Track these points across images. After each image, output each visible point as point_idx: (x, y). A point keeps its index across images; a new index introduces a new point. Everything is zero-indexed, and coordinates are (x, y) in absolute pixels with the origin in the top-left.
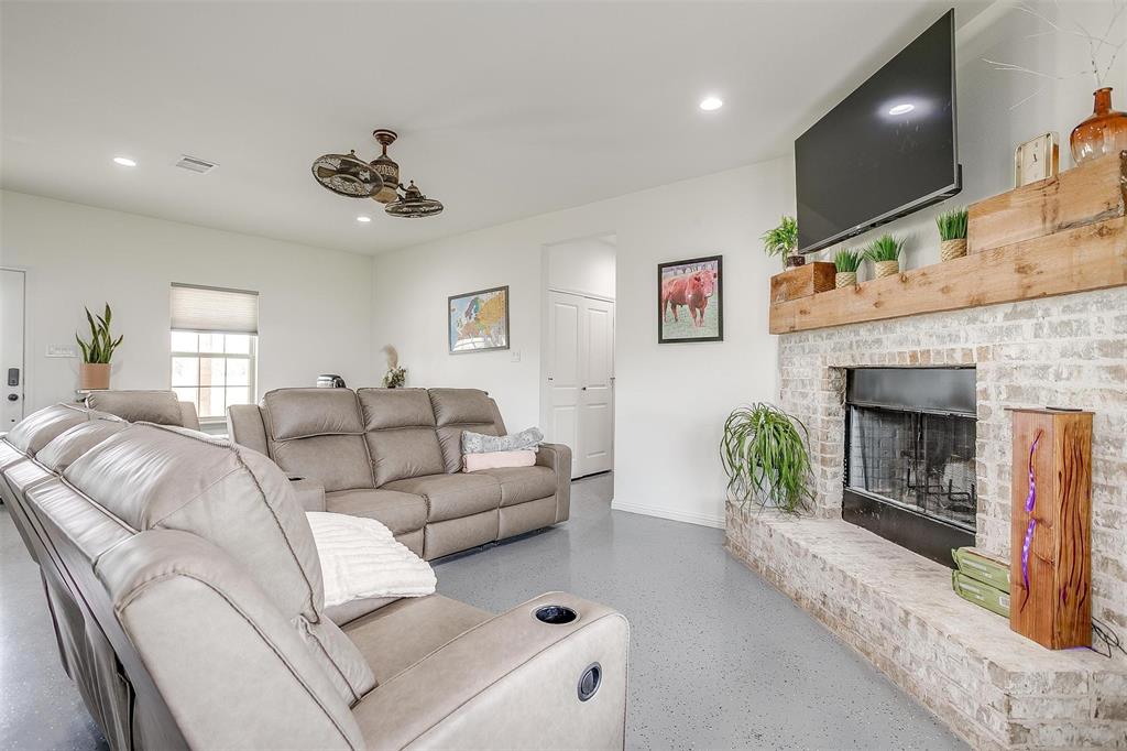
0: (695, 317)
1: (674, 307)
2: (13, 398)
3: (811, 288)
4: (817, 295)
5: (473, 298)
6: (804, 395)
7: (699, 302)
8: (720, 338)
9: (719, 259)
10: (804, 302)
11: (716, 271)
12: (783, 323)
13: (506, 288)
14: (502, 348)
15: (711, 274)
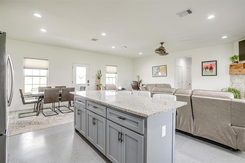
0: (210, 71)
1: (206, 69)
2: (88, 85)
3: (242, 67)
4: (244, 69)
5: (158, 67)
6: (238, 86)
7: (211, 68)
8: (216, 75)
9: (216, 61)
10: (240, 70)
11: (215, 63)
12: (234, 73)
13: (166, 65)
14: (165, 76)
15: (214, 64)
